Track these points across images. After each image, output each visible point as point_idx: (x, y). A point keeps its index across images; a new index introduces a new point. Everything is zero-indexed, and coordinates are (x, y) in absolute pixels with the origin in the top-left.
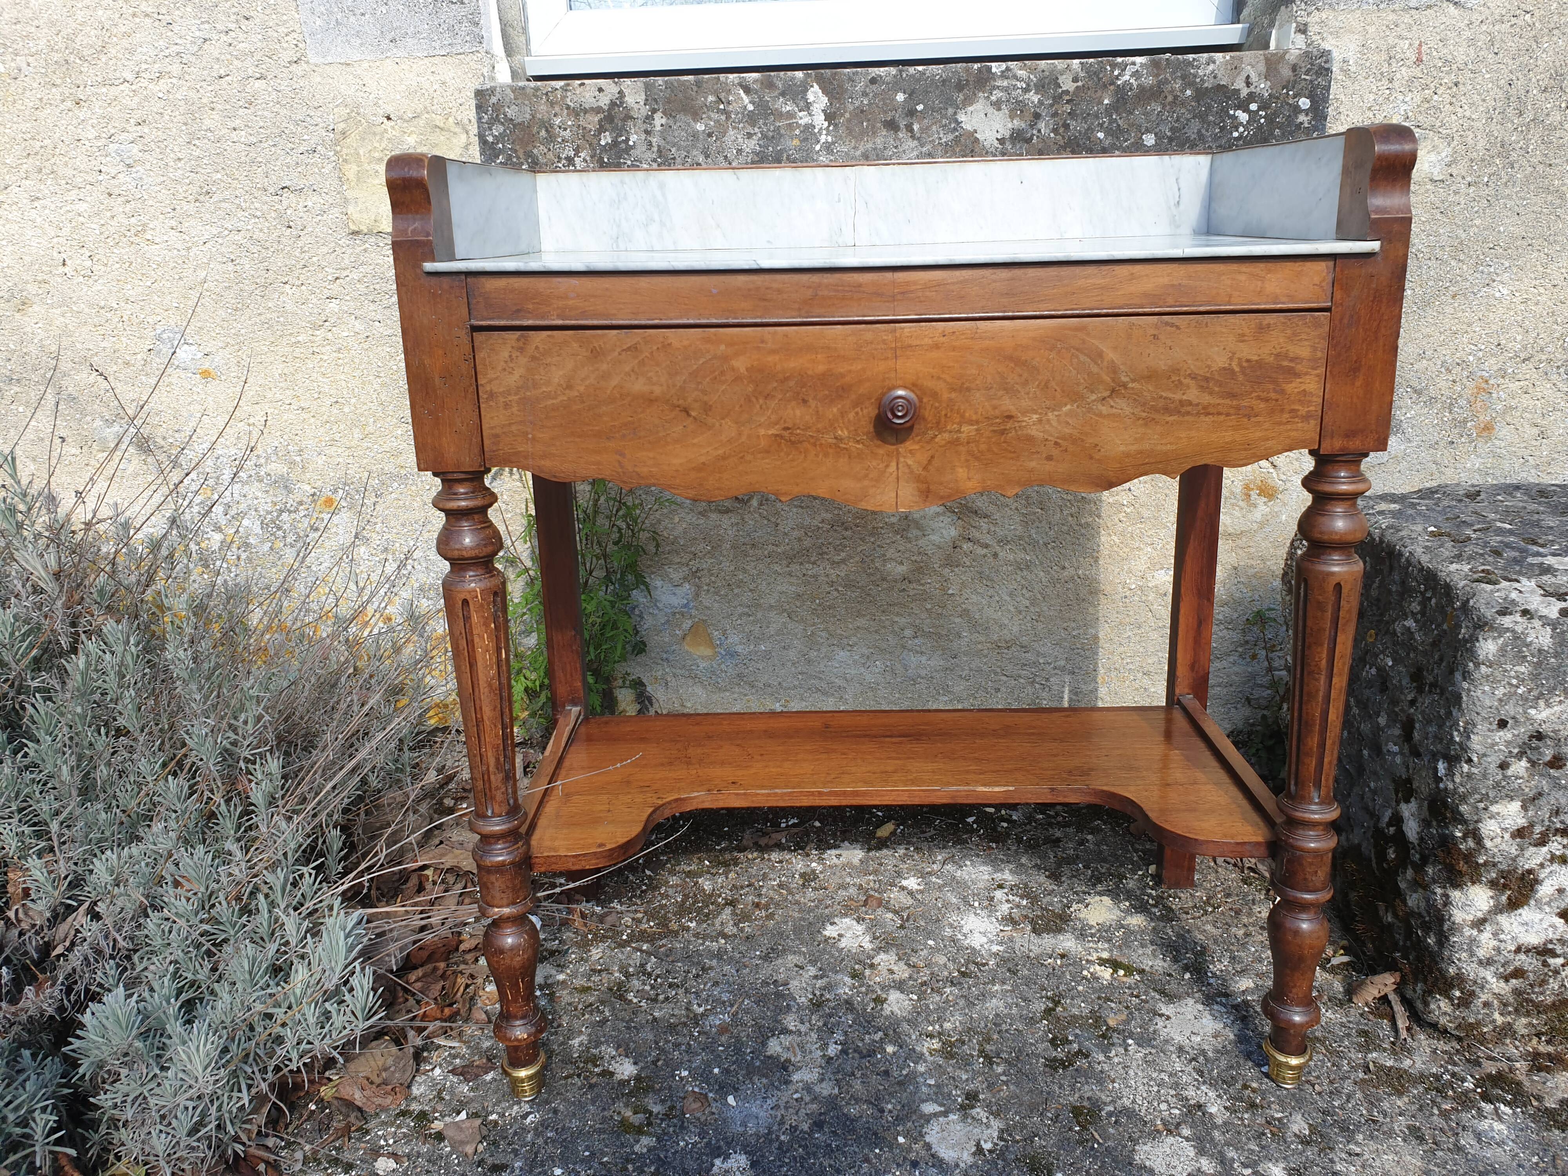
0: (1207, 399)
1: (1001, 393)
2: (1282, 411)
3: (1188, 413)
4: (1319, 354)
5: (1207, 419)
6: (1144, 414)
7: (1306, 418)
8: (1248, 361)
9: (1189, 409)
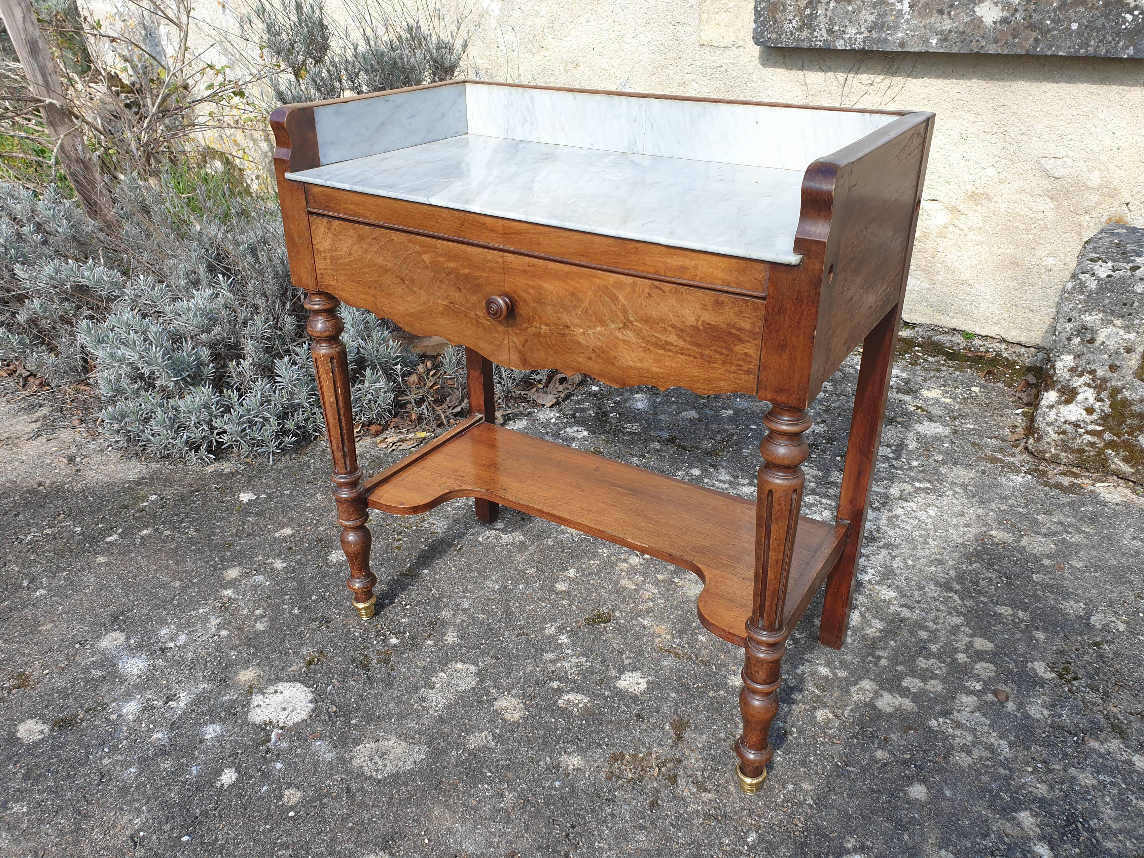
0: (681, 343)
1: (561, 310)
2: (731, 363)
3: (670, 350)
4: (757, 330)
5: (682, 357)
6: (644, 345)
7: (748, 372)
8: (708, 324)
9: (671, 348)
